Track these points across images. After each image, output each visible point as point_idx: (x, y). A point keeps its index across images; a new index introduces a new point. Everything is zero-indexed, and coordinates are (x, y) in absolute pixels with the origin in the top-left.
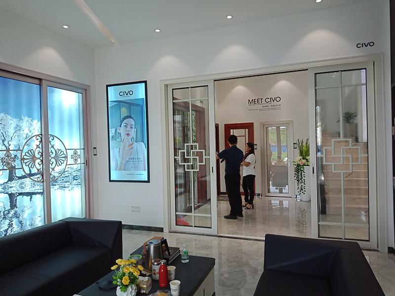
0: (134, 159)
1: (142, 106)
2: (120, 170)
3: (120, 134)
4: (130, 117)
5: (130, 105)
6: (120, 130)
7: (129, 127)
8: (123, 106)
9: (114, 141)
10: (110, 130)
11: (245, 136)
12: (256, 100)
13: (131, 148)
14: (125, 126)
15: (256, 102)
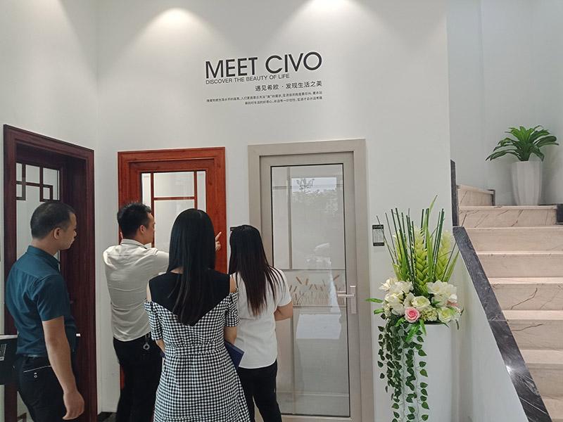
11: (195, 198)
12: (235, 64)
15: (235, 71)
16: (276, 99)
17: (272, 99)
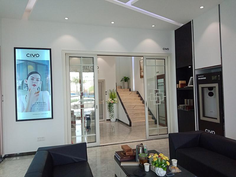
0: (39, 103)
1: (47, 66)
2: (26, 112)
3: (27, 85)
4: (36, 73)
5: (36, 64)
6: (26, 82)
7: (35, 80)
8: (30, 64)
9: (21, 90)
10: (17, 81)
13: (37, 95)
14: (32, 79)
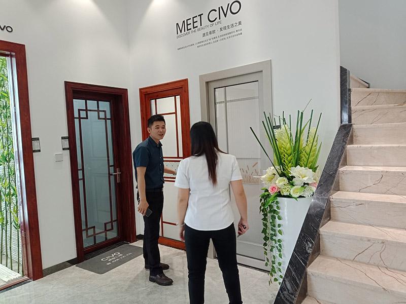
11: (176, 113)
12: (190, 22)
15: (191, 26)
16: (214, 40)
17: (212, 41)
